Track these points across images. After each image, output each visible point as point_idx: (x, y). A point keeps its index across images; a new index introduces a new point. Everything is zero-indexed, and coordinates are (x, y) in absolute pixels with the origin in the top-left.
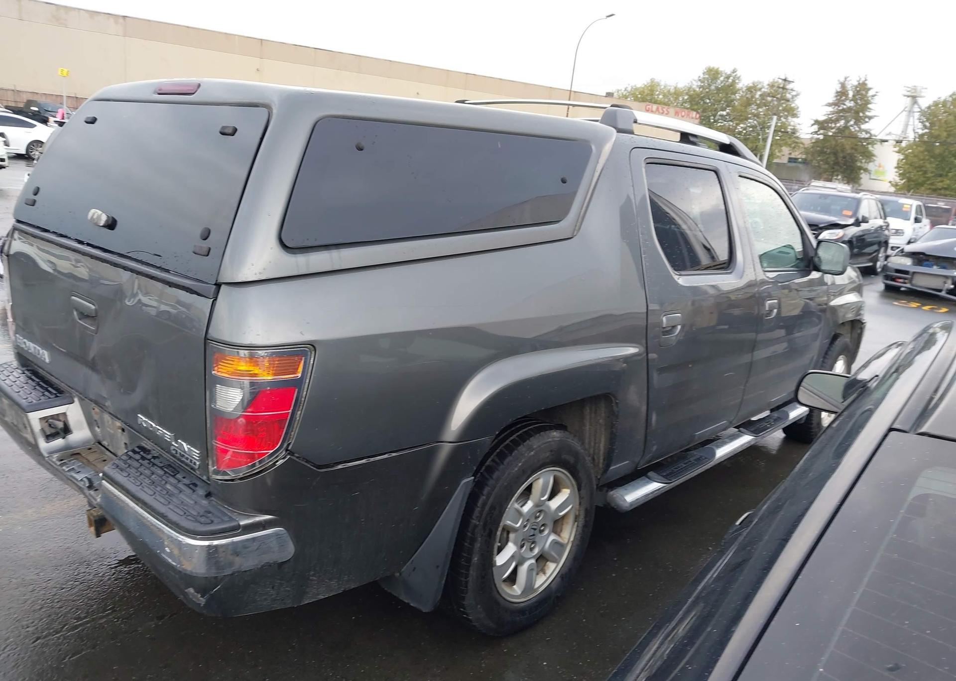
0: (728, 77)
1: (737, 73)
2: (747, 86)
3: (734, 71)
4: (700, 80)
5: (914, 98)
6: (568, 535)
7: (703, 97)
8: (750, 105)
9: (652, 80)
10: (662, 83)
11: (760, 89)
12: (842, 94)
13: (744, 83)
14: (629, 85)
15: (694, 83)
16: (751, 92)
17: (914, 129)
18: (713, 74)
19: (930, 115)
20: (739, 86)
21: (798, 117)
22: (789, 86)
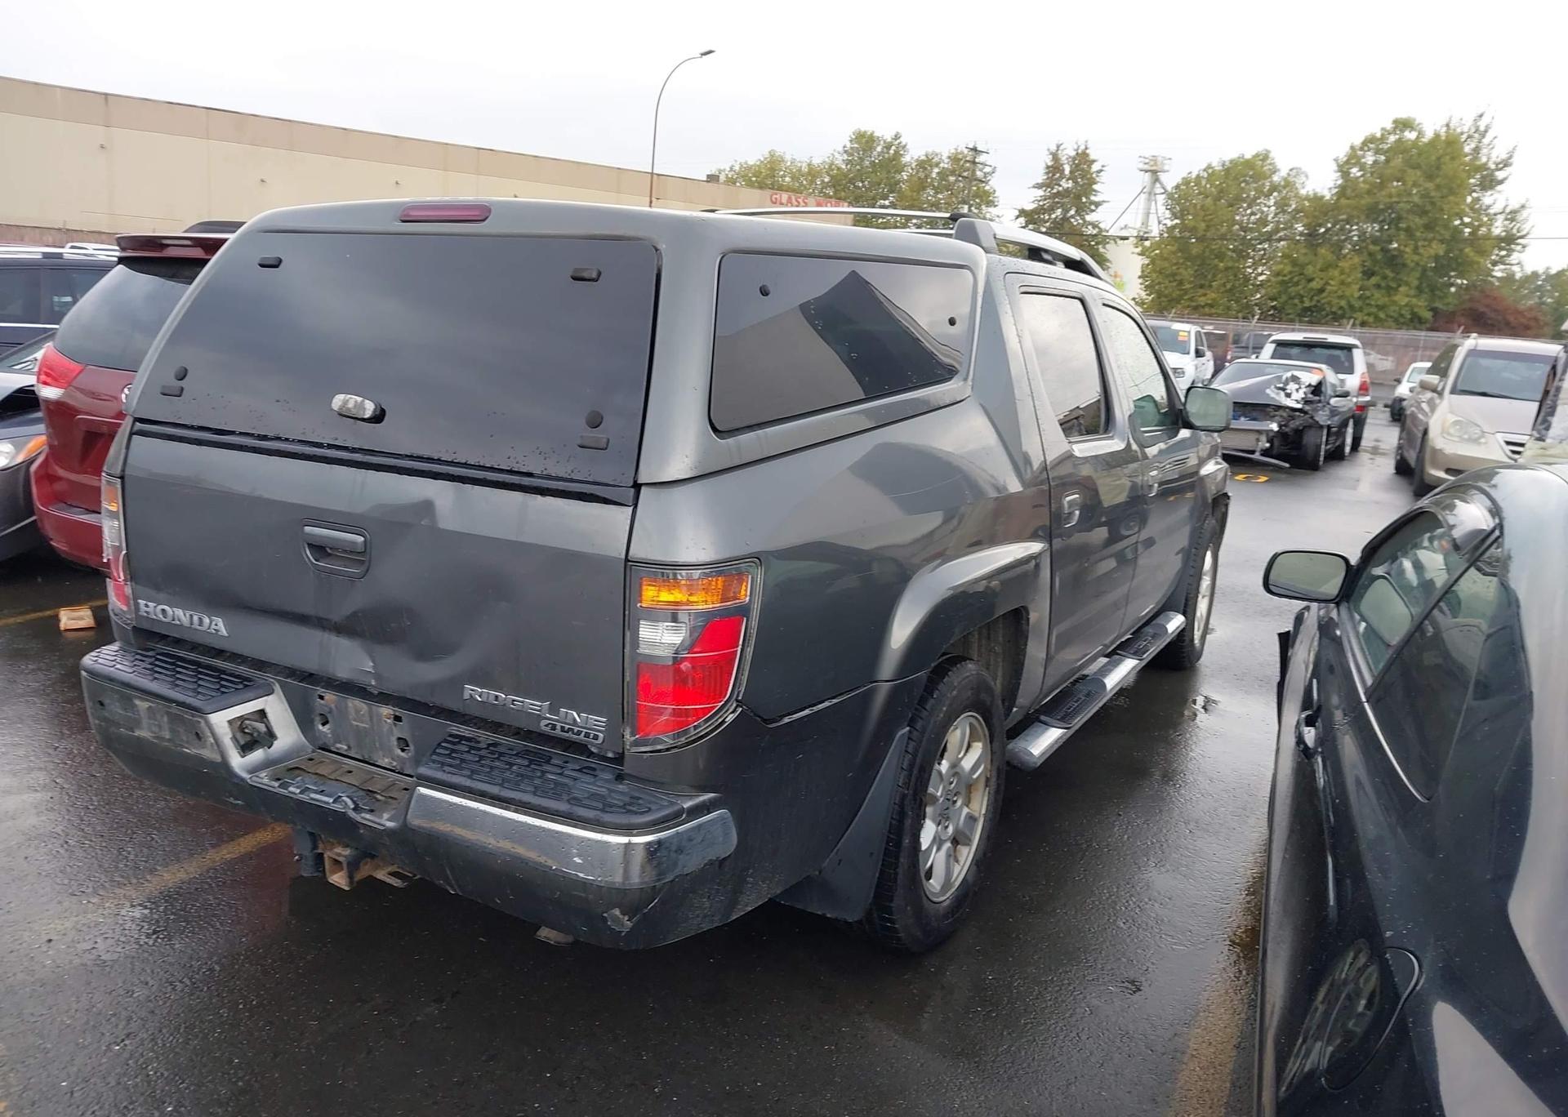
0: (888, 146)
1: (901, 139)
2: (917, 160)
3: (897, 137)
4: (846, 152)
5: (1155, 174)
6: (980, 805)
7: (853, 178)
8: (924, 188)
9: (772, 154)
10: (788, 157)
11: (937, 165)
12: (1054, 169)
13: (913, 154)
14: (736, 161)
15: (837, 155)
16: (926, 169)
17: (1159, 220)
18: (865, 141)
19: (1182, 200)
20: (906, 159)
21: (996, 206)
22: (981, 159)
